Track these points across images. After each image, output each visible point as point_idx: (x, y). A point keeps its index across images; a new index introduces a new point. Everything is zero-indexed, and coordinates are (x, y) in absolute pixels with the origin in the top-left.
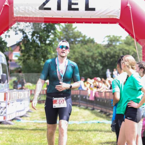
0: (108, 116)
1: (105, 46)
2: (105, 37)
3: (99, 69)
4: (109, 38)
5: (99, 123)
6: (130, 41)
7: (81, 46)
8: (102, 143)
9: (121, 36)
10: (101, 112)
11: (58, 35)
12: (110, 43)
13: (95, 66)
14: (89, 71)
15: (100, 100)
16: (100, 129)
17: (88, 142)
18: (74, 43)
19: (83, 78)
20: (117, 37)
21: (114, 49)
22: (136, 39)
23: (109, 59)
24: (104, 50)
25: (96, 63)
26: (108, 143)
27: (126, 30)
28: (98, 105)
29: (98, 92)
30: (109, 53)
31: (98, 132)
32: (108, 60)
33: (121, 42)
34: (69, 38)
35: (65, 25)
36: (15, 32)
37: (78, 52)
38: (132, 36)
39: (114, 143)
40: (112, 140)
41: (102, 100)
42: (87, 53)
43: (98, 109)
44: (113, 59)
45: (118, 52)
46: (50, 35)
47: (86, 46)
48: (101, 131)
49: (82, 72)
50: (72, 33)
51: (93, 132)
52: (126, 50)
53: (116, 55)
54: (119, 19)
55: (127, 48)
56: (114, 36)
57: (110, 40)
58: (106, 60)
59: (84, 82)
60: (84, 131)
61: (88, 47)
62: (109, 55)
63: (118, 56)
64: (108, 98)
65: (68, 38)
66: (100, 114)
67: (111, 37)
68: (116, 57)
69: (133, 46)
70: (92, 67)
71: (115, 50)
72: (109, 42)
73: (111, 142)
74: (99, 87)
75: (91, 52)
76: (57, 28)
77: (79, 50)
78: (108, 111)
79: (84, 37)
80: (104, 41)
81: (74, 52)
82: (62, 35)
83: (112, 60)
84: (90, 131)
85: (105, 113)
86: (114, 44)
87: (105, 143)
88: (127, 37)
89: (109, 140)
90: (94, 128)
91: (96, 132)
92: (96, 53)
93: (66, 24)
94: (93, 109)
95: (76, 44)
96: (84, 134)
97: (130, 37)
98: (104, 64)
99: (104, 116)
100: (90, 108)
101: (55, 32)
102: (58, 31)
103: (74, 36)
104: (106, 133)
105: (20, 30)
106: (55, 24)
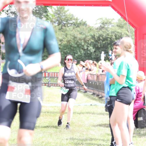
0: (101, 99)
1: (97, 29)
2: (98, 20)
3: (91, 51)
4: (102, 20)
5: (91, 105)
6: (123, 24)
7: (74, 28)
8: (94, 126)
9: (113, 19)
10: (94, 94)
11: (50, 18)
12: (102, 26)
13: (87, 49)
14: (81, 54)
15: (92, 83)
16: (92, 112)
17: (80, 125)
18: (66, 25)
19: (76, 60)
20: (109, 19)
21: (106, 31)
22: (128, 21)
23: (101, 41)
24: (97, 33)
25: (89, 45)
26: (100, 125)
27: (118, 12)
28: (90, 88)
29: (90, 74)
30: (101, 35)
31: (91, 115)
32: (100, 43)
33: (113, 25)
34: (62, 20)
35: (57, 7)
36: (6, 14)
37: (70, 35)
38: (125, 19)
39: (107, 125)
40: (105, 123)
41: (95, 83)
42: (79, 36)
43: (90, 92)
44: (106, 41)
45: (110, 34)
46: (43, 18)
47: (78, 29)
48: (93, 113)
49: (75, 55)
50: (65, 16)
51: (86, 115)
52: (118, 32)
53: (108, 38)
54: (111, 1)
55: (119, 31)
56: (106, 19)
57: (102, 22)
58: (98, 43)
59: (77, 64)
60: (76, 114)
61: (81, 29)
62: (101, 38)
63: (111, 38)
64: (101, 81)
65: (60, 21)
66: (92, 96)
67: (104, 19)
68: (109, 39)
69: (126, 28)
70: (84, 50)
71: (108, 32)
72: (101, 24)
73: (103, 125)
74: (91, 69)
75: (84, 34)
76: (49, 10)
77: (71, 33)
78: (100, 93)
79: (77, 19)
80: (96, 24)
81: (66, 35)
82: (54, 17)
83: (104, 42)
84: (83, 113)
85: (98, 96)
86: (106, 26)
87: (97, 125)
88: (119, 20)
89: (102, 123)
90: (87, 111)
91: (89, 114)
92: (88, 36)
93: (59, 6)
94: (86, 92)
95: (68, 27)
96: (77, 116)
97: (122, 19)
98: (96, 46)
99: (97, 98)
100: (83, 91)
101: (47, 15)
102: (50, 13)
103: (66, 19)
104: (98, 115)
105: (11, 13)
106: (48, 6)
